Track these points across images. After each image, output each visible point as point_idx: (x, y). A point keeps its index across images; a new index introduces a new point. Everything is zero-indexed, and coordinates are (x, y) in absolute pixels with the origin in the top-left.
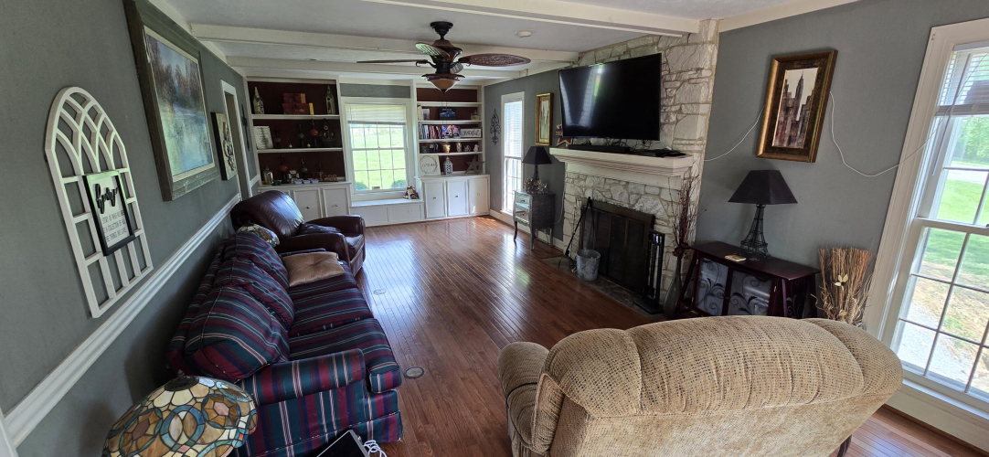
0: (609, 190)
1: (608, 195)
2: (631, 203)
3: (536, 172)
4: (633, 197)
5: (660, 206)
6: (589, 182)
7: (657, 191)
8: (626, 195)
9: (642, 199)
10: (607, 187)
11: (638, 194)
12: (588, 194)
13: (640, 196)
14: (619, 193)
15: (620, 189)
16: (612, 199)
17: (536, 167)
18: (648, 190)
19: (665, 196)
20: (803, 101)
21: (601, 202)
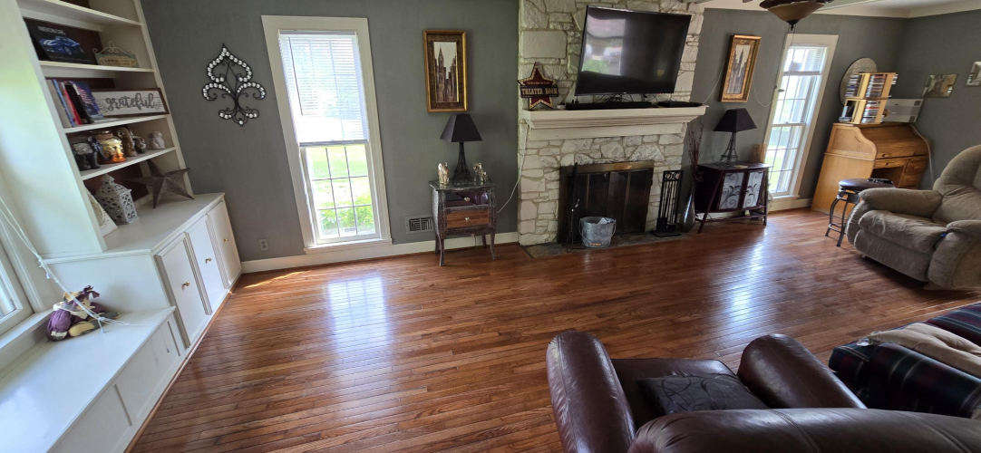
0: (600, 150)
1: (598, 155)
2: (628, 156)
3: (462, 152)
4: (629, 151)
5: (658, 150)
6: (568, 147)
7: (655, 139)
8: (621, 150)
9: (639, 149)
10: (598, 147)
11: (634, 146)
12: (568, 161)
13: (636, 146)
14: (612, 150)
15: (615, 145)
16: (602, 157)
17: (462, 145)
18: (645, 140)
19: (663, 141)
20: (742, 66)
21: (587, 165)
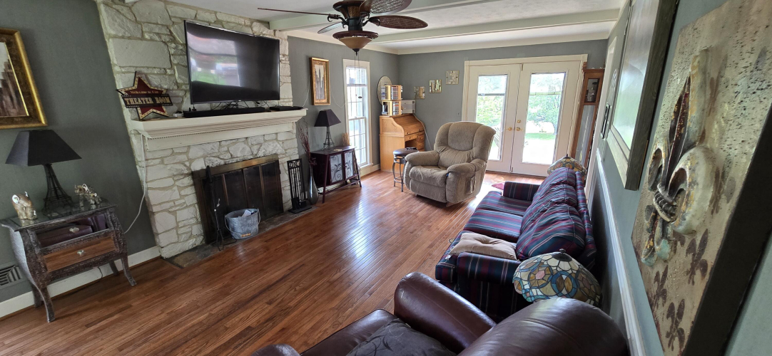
0: (228, 151)
1: (227, 156)
2: (255, 153)
3: (51, 176)
4: (255, 149)
5: (279, 145)
6: (195, 152)
7: (274, 136)
8: (248, 149)
9: (263, 146)
10: (226, 149)
11: (258, 144)
12: (198, 166)
13: (261, 145)
14: (241, 149)
15: (241, 145)
16: (232, 157)
18: (266, 138)
19: (281, 137)
20: (322, 79)
21: (219, 167)
